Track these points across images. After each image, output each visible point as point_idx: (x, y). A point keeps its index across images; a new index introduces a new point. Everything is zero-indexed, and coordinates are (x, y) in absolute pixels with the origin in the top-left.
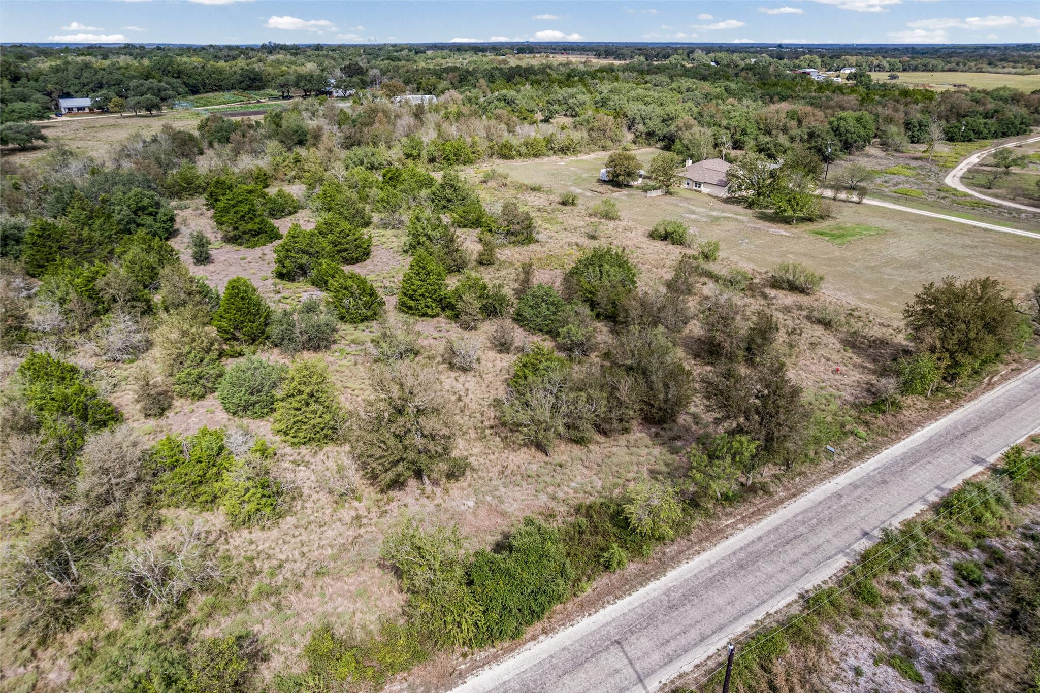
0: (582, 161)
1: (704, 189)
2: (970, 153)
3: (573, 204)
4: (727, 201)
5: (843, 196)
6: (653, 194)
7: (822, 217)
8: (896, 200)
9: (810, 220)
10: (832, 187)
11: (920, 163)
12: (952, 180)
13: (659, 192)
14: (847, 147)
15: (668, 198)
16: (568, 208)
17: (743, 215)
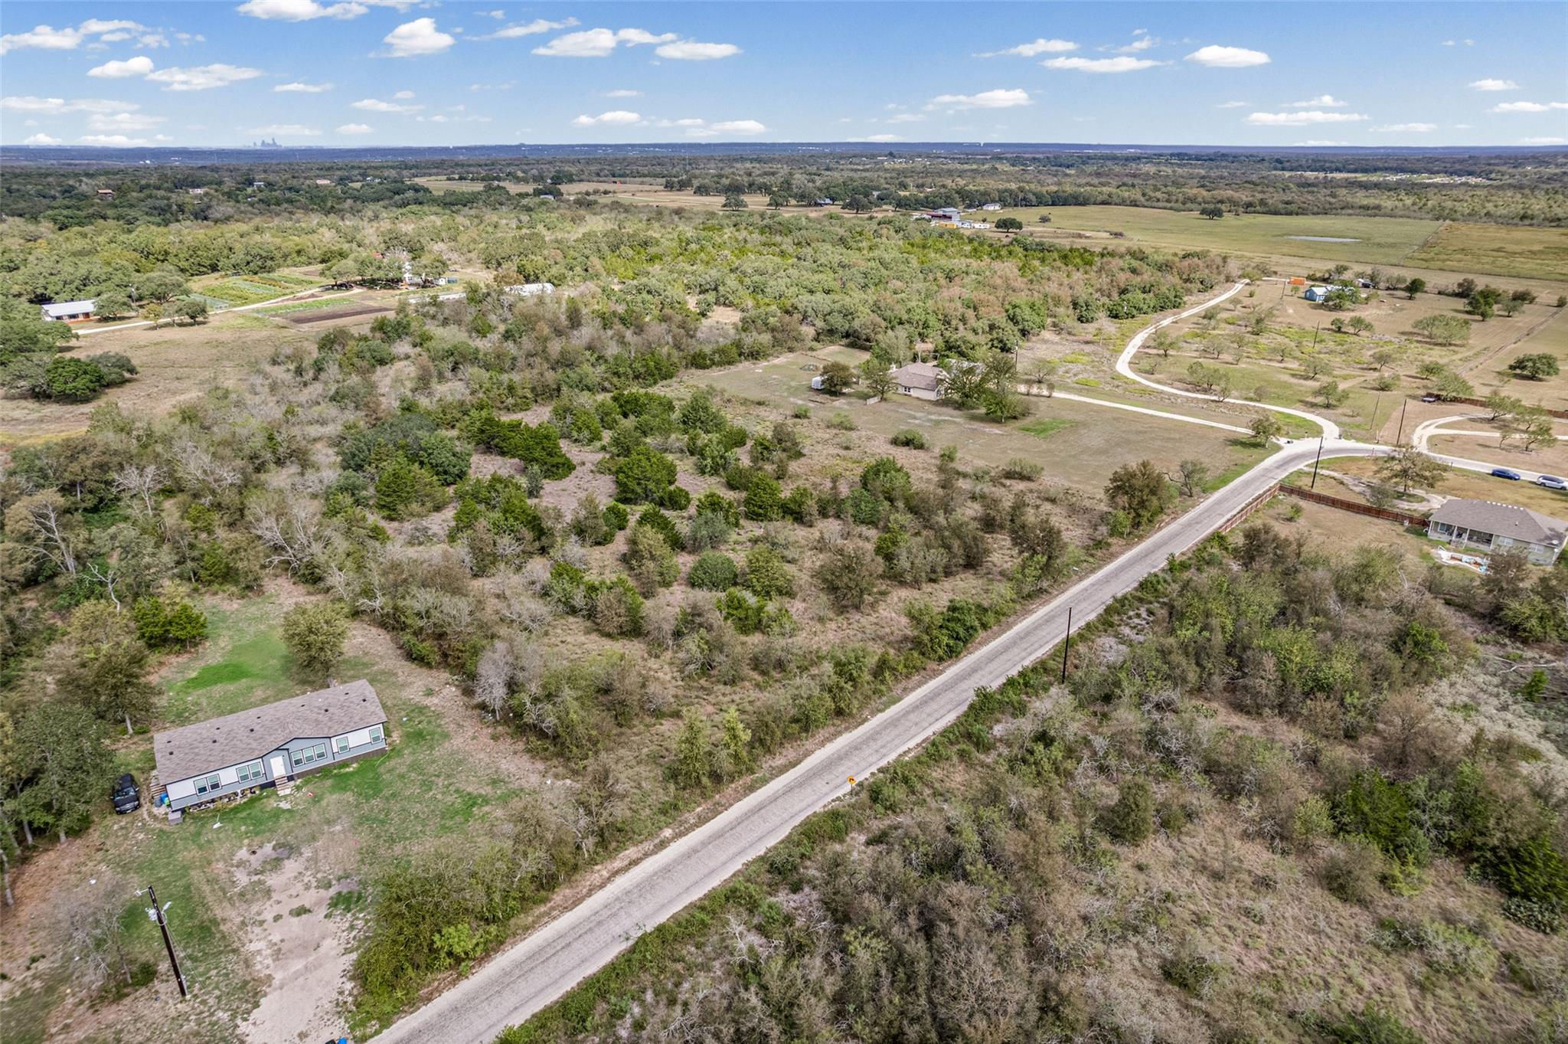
1: (913, 393)
2: (1135, 333)
3: (806, 417)
4: (938, 404)
5: (1035, 390)
6: (872, 401)
7: (1023, 415)
8: (1079, 392)
9: (1015, 418)
10: (1024, 383)
11: (1092, 348)
12: (1123, 367)
13: (876, 400)
14: (1025, 335)
15: (883, 404)
16: (805, 421)
17: (958, 417)
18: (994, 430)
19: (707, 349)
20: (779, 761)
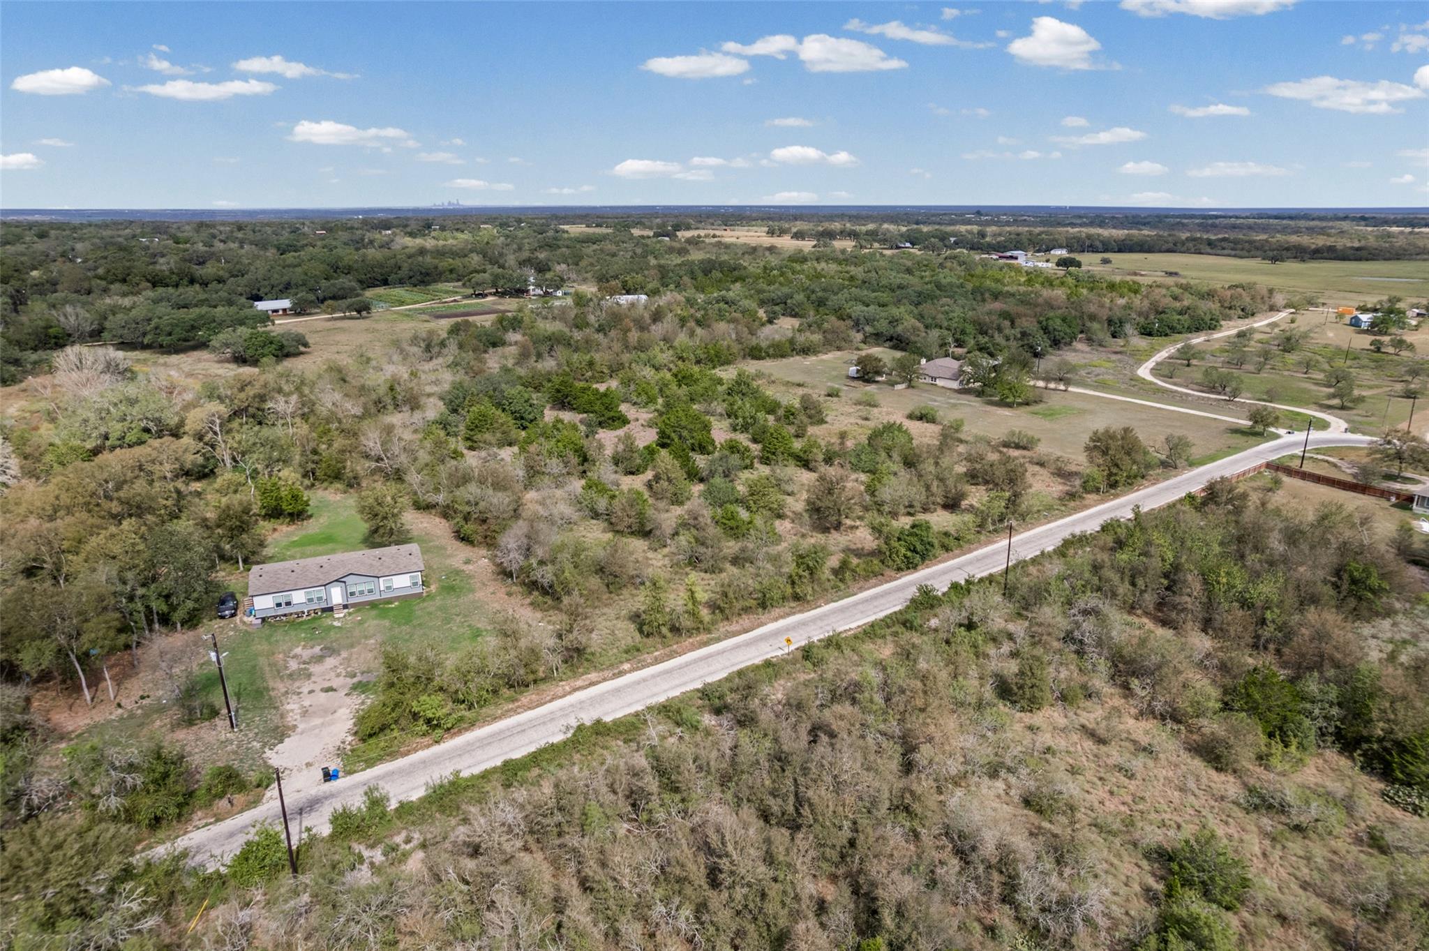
0: (823, 361)
1: (939, 383)
2: (1163, 347)
3: (837, 396)
4: (959, 391)
5: (1052, 385)
6: (898, 388)
7: (1036, 402)
8: (1095, 388)
9: (1027, 404)
10: (1043, 379)
11: (1119, 356)
12: (1144, 372)
13: (903, 386)
14: (1056, 343)
15: (910, 390)
16: (835, 399)
17: (975, 402)
18: (1006, 412)
19: (764, 345)
20: (734, 627)
